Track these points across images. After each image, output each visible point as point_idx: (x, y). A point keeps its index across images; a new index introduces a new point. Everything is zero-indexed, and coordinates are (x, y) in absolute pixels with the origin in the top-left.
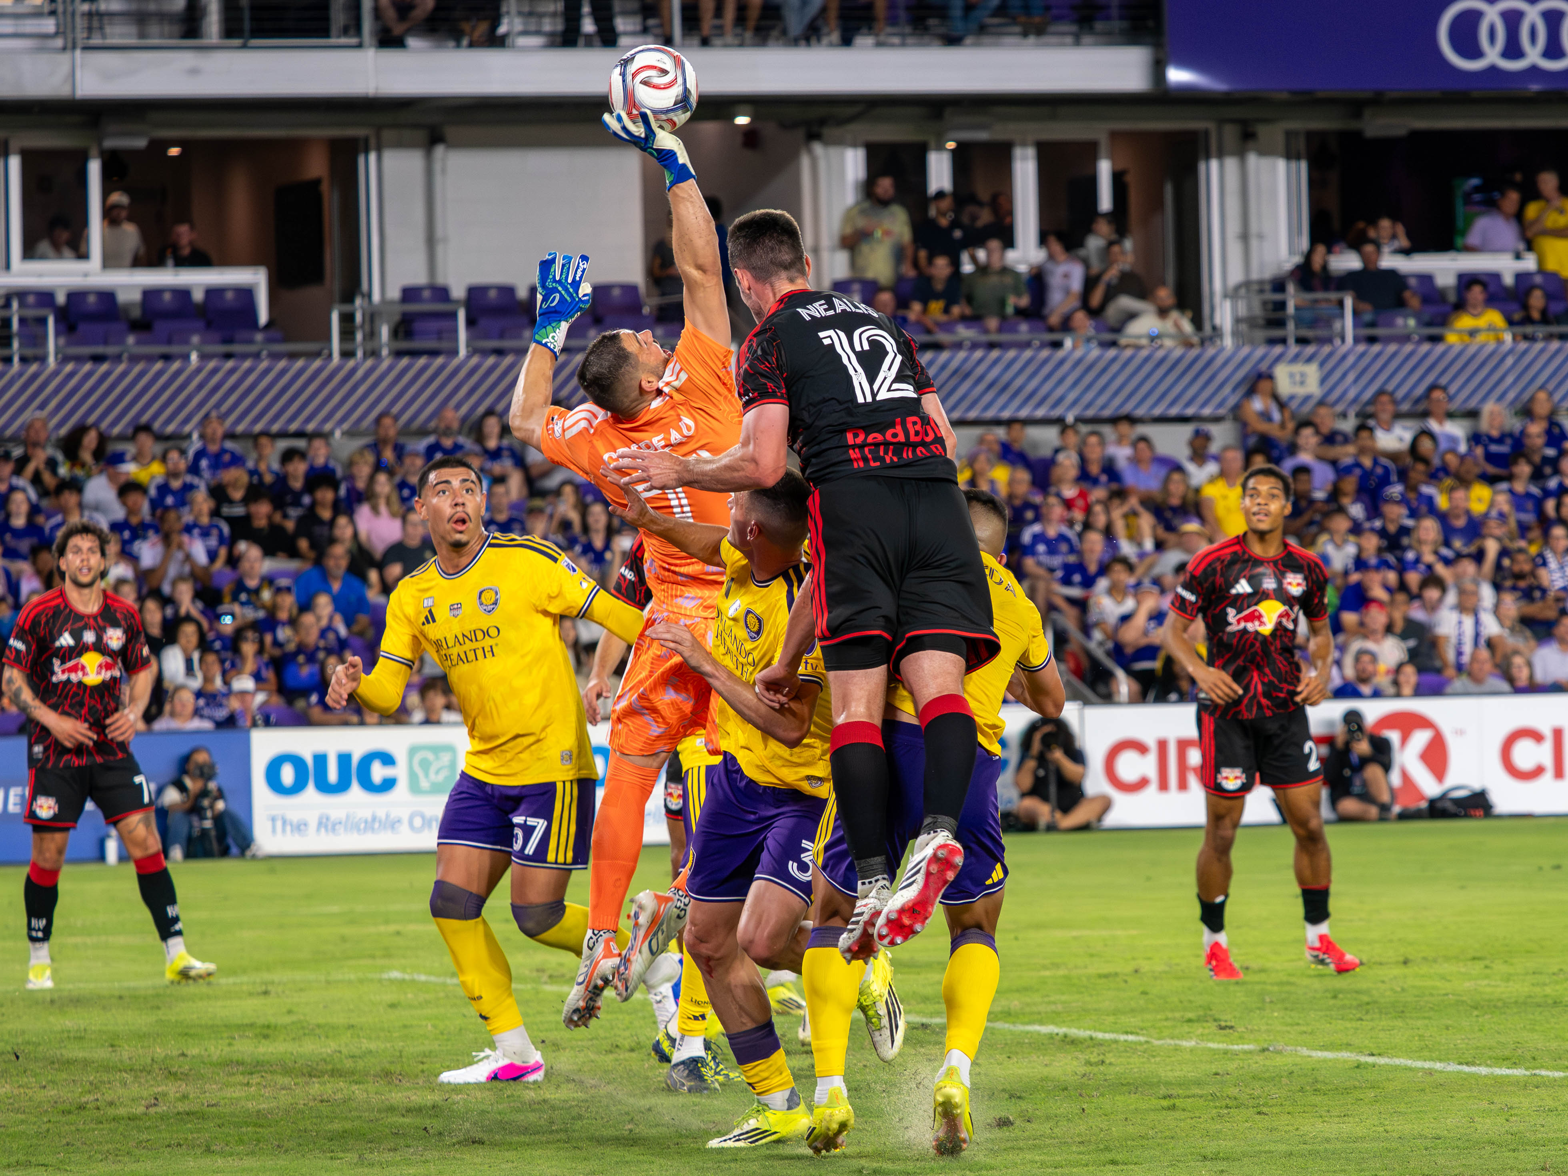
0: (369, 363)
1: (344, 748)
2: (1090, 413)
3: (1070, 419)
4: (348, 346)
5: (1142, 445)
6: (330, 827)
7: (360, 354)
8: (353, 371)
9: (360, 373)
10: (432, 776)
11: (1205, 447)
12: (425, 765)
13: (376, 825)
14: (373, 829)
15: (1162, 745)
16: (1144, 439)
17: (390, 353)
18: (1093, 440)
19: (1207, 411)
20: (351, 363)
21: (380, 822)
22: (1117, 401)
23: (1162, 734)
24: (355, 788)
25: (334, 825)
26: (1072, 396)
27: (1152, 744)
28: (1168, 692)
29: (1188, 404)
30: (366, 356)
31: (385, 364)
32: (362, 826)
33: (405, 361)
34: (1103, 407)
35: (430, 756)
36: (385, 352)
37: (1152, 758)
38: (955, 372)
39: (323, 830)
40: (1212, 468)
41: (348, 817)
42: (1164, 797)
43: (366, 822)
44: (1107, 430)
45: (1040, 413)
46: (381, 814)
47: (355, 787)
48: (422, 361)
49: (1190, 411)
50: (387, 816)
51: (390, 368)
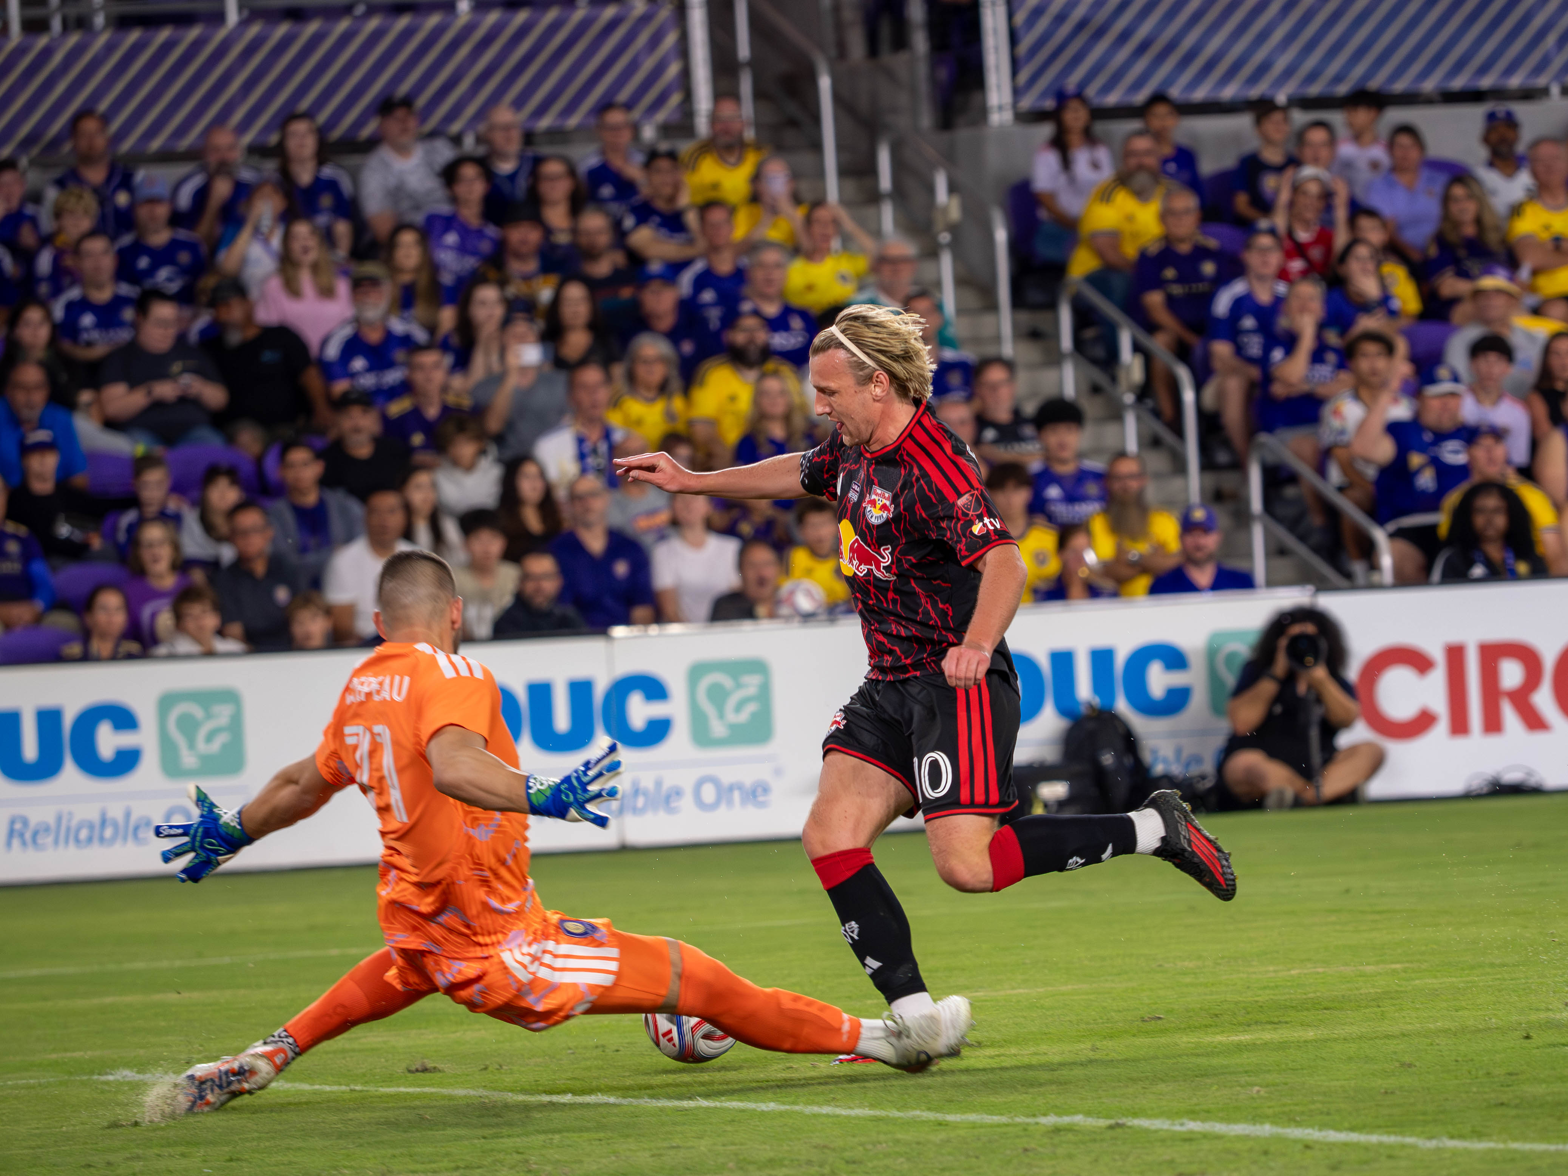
0: (73, 39)
1: (49, 701)
2: (1314, 90)
3: (1281, 98)
4: (36, 12)
5: (1404, 140)
6: (28, 836)
7: (56, 24)
8: (47, 53)
9: (57, 58)
10: (202, 746)
11: (1511, 143)
12: (188, 726)
13: (108, 833)
14: (102, 839)
15: (1455, 654)
16: (1407, 129)
17: (109, 21)
18: (1318, 136)
19: (1515, 82)
20: (42, 41)
21: (115, 825)
22: (1359, 71)
23: (1455, 637)
24: (70, 771)
25: (35, 834)
26: (1282, 63)
27: (1438, 655)
28: (1470, 564)
29: (1483, 70)
30: (66, 28)
31: (102, 40)
32: (84, 834)
33: (134, 36)
34: (1338, 79)
35: (197, 712)
36: (99, 20)
37: (1438, 677)
38: (1082, 25)
39: (16, 842)
40: (1524, 179)
41: (59, 819)
42: (1461, 743)
43: (91, 827)
44: (1336, 118)
45: (1229, 92)
46: (116, 812)
47: (70, 769)
48: (164, 34)
49: (1486, 82)
50: (128, 815)
51: (110, 48)
